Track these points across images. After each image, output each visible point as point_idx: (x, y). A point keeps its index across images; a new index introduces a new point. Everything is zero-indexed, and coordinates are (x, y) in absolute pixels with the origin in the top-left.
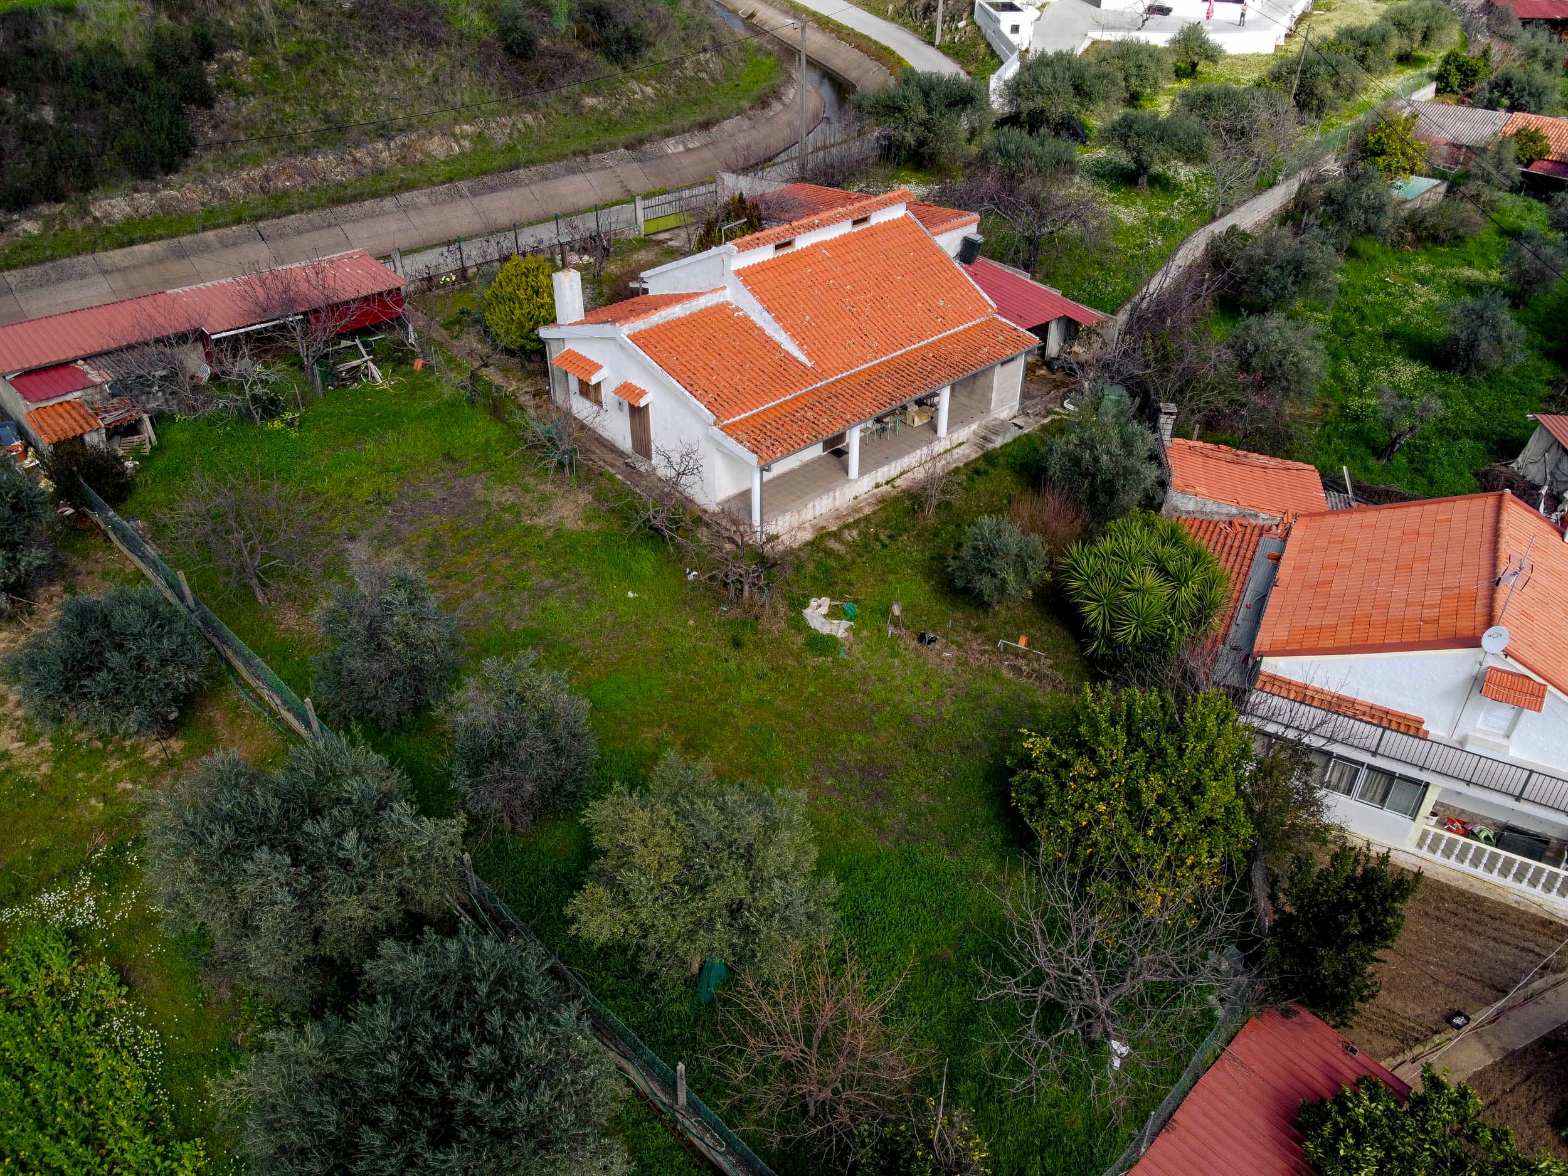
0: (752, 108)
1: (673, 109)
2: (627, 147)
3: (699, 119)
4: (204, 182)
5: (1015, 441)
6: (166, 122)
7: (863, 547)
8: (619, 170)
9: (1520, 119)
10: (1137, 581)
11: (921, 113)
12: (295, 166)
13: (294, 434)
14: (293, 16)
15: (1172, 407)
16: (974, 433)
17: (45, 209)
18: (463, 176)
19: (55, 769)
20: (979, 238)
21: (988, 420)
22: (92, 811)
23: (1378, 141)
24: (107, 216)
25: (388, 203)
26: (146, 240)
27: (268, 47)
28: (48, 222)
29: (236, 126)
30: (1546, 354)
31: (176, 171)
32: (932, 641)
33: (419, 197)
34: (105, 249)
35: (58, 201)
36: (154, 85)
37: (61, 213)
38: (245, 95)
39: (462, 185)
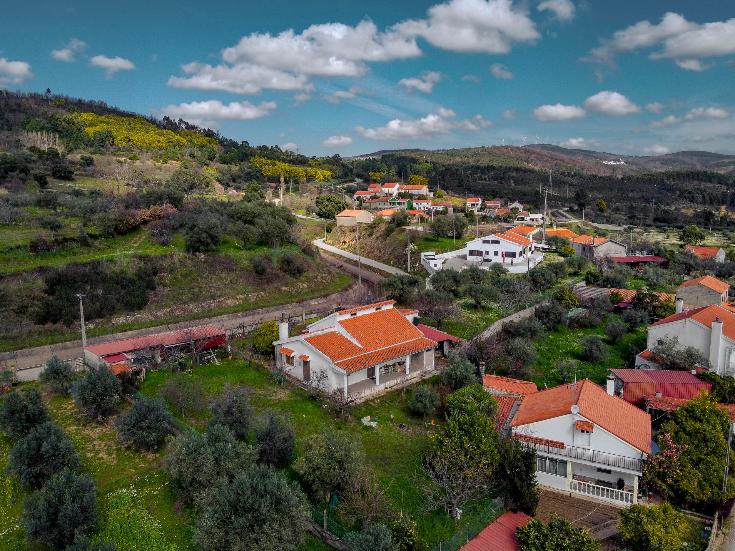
0: (342, 291)
1: (313, 292)
2: (297, 302)
3: (323, 294)
4: (151, 313)
5: (433, 377)
6: (141, 294)
7: (381, 404)
8: (294, 310)
9: (612, 290)
10: (467, 401)
11: (400, 286)
12: (182, 308)
13: (191, 375)
14: (185, 263)
15: (484, 363)
16: (419, 374)
17: (97, 321)
18: (240, 311)
19: (118, 462)
20: (419, 317)
21: (424, 370)
22: (131, 472)
23: (561, 295)
24: (117, 323)
25: (213, 319)
26: (130, 330)
27: (176, 272)
28: (97, 324)
29: (163, 296)
30: (622, 357)
31: (141, 309)
32: (404, 426)
33: (224, 317)
34: (117, 333)
35: (102, 318)
36: (137, 283)
37: (102, 322)
38: (166, 287)
39: (239, 314)
